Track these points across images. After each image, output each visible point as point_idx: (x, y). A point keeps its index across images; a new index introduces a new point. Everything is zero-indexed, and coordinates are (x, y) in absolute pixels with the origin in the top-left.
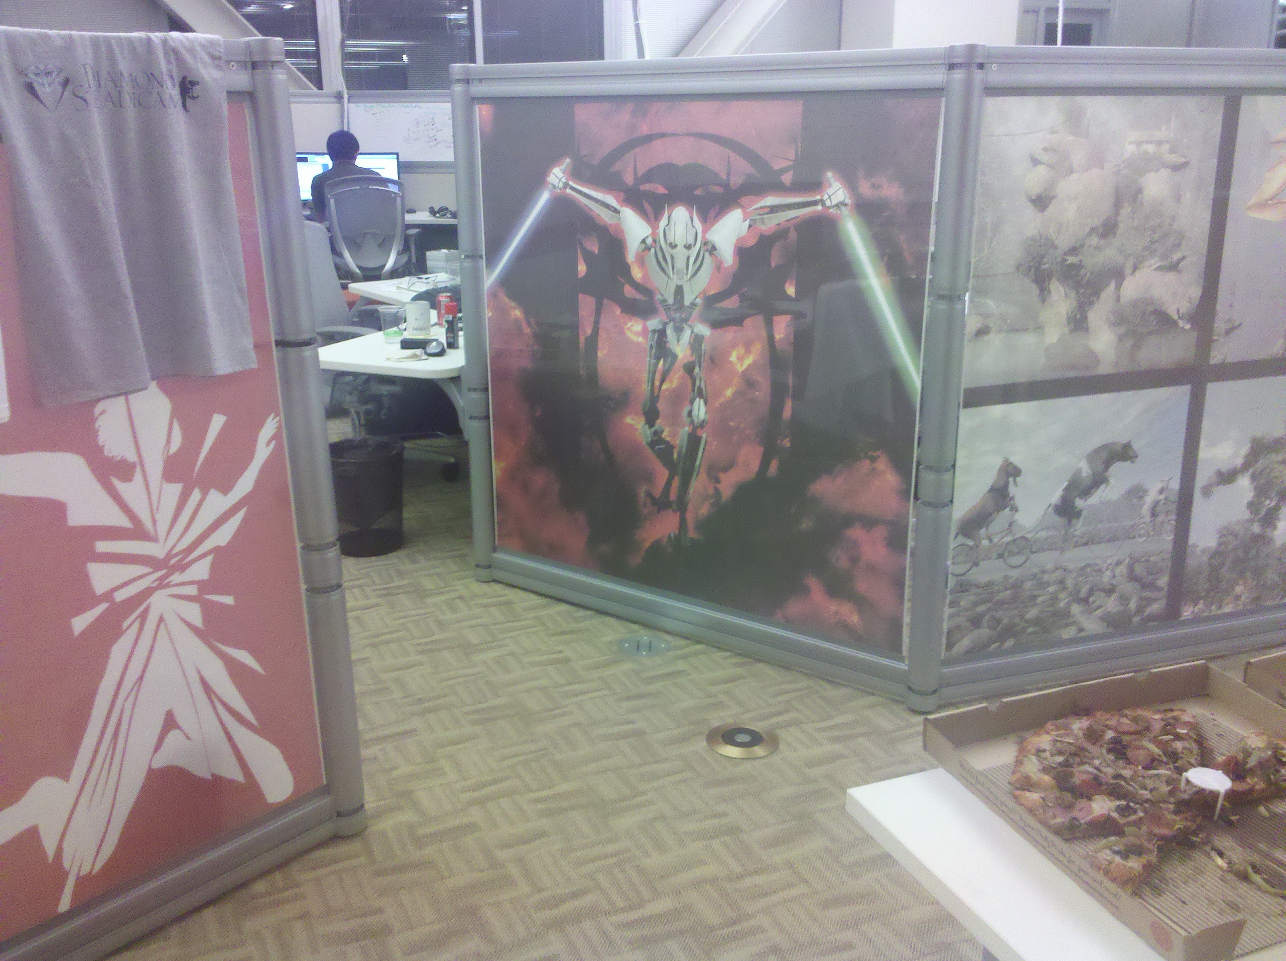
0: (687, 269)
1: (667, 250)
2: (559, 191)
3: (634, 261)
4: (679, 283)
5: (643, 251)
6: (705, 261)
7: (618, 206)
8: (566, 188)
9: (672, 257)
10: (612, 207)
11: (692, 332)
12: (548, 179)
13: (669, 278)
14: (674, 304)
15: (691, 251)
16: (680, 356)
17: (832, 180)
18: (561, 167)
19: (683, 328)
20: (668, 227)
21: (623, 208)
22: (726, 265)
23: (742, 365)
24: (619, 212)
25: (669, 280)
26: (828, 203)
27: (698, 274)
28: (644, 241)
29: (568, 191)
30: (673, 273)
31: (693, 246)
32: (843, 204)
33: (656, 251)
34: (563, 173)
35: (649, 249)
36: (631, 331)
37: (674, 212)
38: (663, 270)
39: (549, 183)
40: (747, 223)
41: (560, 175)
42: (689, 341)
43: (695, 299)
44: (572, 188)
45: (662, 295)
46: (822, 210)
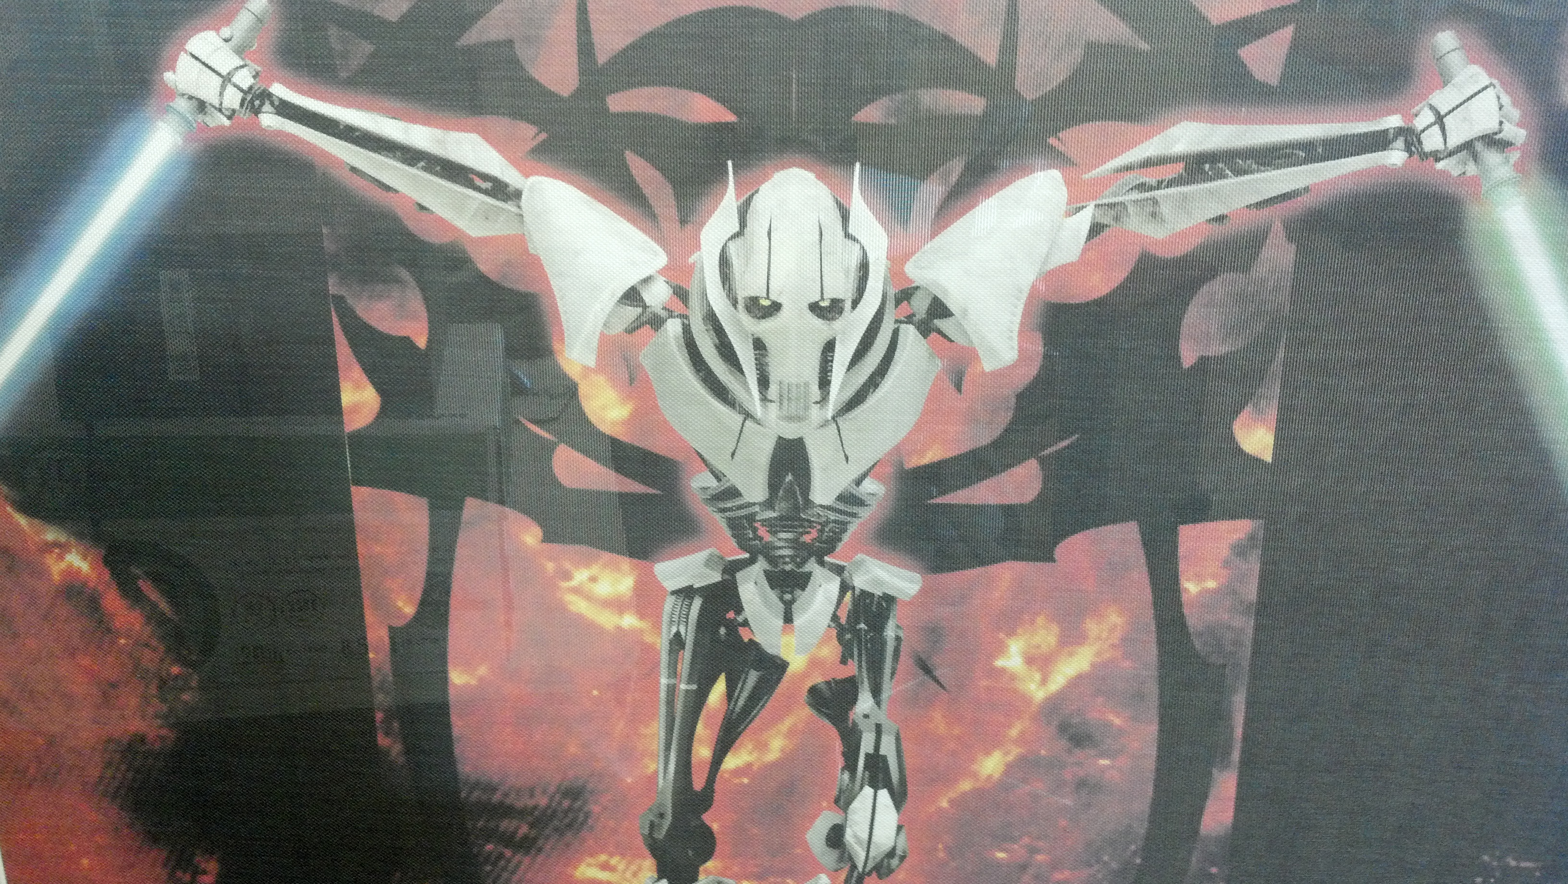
0: (824, 383)
1: (738, 323)
2: (227, 122)
3: (592, 363)
4: (790, 432)
5: (631, 330)
6: (900, 356)
7: (510, 176)
8: (257, 112)
9: (759, 345)
10: (485, 177)
11: (845, 587)
12: (168, 76)
13: (748, 415)
14: (769, 504)
15: (838, 324)
16: (796, 662)
17: (1455, 59)
18: (226, 32)
19: (808, 576)
20: (739, 241)
21: (533, 179)
22: (988, 365)
23: (1044, 681)
24: (517, 195)
25: (748, 423)
26: (1432, 141)
27: (873, 400)
28: (632, 296)
29: (269, 120)
30: (764, 399)
31: (848, 305)
32: (1492, 141)
33: (687, 330)
34: (240, 51)
35: (656, 323)
36: (589, 597)
37: (765, 188)
38: (720, 392)
39: (171, 94)
40: (1084, 219)
41: (226, 61)
42: (835, 618)
43: (858, 482)
44: (286, 110)
45: (718, 476)
46: (1405, 165)
